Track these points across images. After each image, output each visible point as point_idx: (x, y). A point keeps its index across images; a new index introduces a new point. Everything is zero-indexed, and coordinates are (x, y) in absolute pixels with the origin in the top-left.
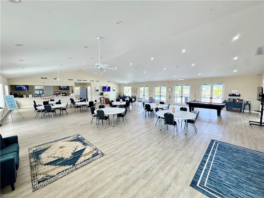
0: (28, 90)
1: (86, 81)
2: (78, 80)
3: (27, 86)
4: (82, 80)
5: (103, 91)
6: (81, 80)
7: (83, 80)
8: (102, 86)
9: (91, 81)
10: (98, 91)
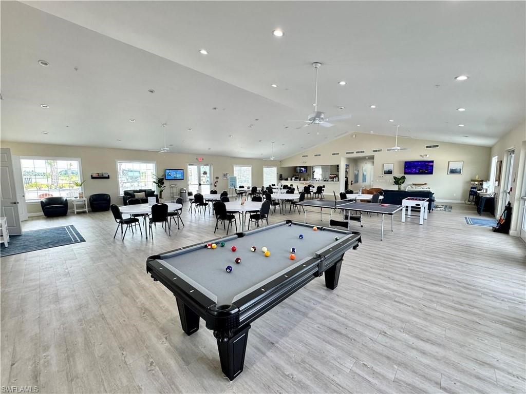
0: (306, 172)
1: (363, 152)
2: (347, 153)
3: (306, 168)
4: (355, 152)
5: (406, 173)
6: (353, 153)
7: (357, 152)
8: (403, 162)
9: (374, 151)
10: (390, 172)
